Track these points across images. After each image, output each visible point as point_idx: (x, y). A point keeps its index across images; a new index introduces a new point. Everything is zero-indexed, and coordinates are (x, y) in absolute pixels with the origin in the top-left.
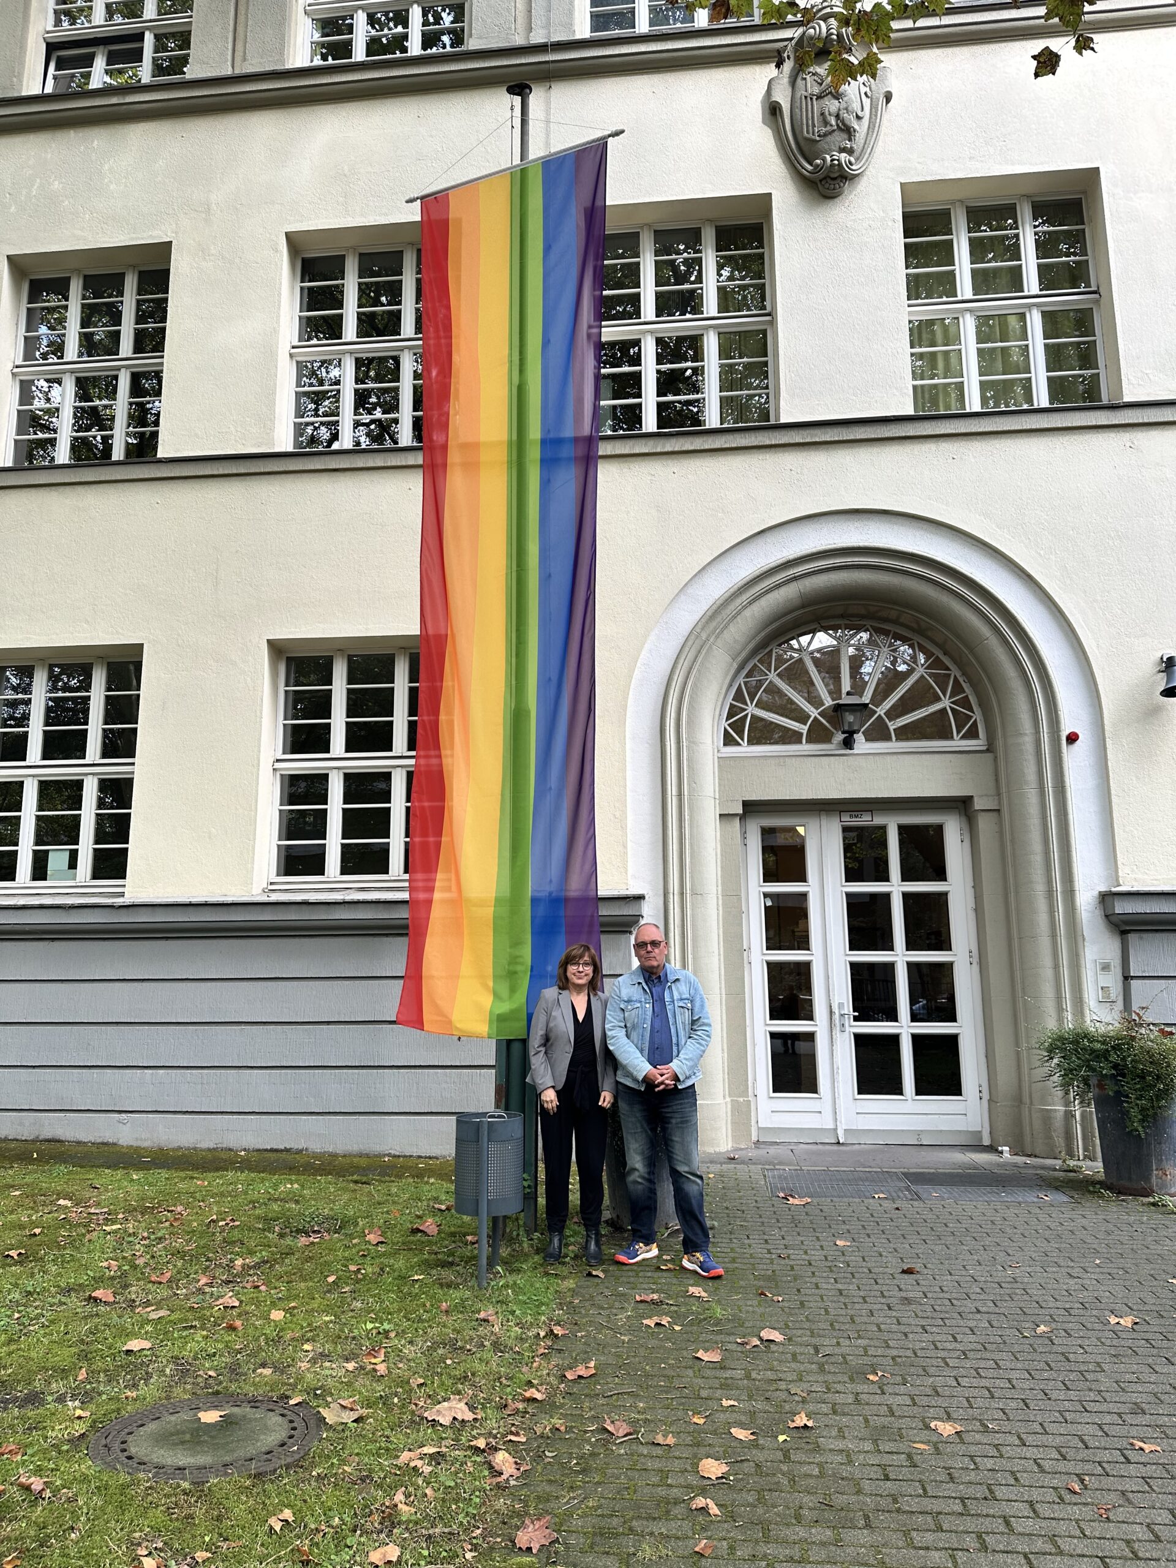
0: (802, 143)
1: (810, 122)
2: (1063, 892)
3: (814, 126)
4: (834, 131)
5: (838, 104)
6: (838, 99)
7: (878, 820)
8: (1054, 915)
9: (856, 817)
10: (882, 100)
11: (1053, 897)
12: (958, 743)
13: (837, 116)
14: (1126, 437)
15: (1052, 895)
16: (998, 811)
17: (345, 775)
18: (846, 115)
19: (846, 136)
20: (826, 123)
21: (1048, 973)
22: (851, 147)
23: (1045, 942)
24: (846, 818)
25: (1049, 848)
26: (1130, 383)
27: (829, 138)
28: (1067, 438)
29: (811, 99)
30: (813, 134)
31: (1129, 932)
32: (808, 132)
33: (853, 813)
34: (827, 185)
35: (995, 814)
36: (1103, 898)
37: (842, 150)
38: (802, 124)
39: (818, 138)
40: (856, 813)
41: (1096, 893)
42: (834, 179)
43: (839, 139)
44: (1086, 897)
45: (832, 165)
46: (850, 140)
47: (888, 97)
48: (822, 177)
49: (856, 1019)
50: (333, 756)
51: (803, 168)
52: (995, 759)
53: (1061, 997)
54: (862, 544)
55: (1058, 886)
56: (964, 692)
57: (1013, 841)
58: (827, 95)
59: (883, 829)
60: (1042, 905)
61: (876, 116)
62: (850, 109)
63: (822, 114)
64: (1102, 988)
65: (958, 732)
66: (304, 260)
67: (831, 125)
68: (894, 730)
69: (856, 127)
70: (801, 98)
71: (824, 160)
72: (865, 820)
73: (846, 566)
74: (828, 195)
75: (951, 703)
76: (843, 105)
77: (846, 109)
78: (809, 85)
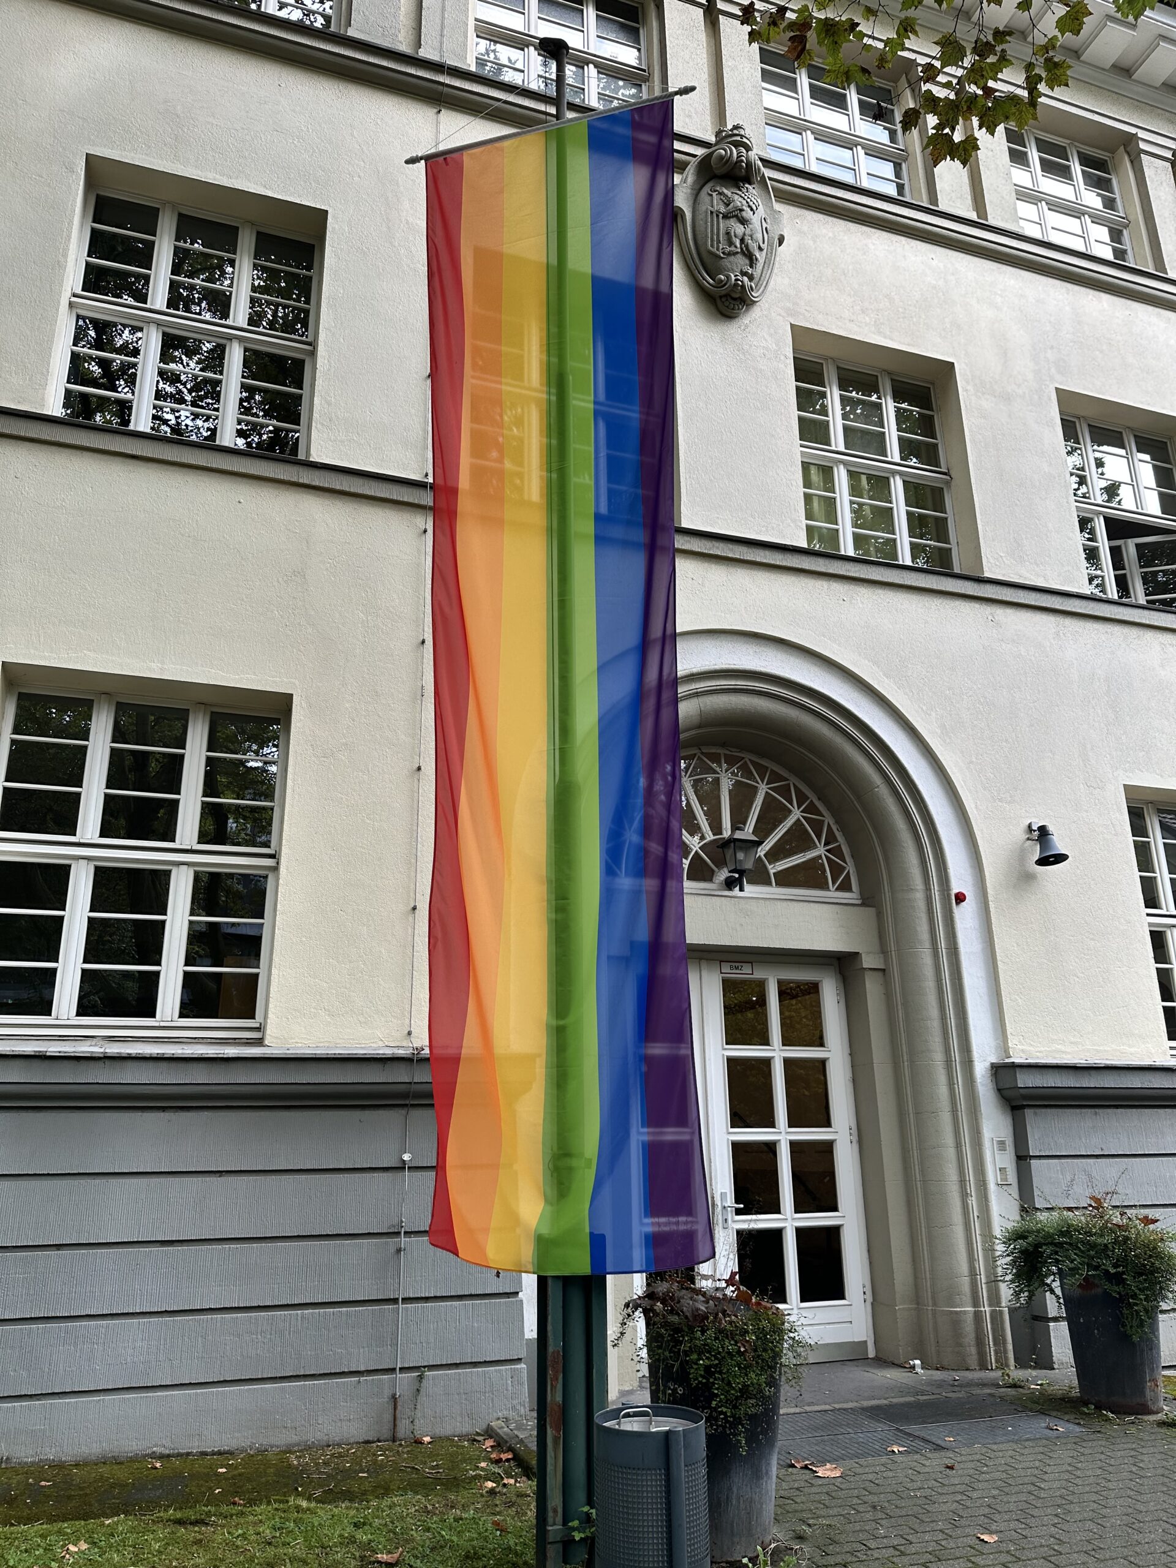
0: (704, 255)
1: (715, 237)
2: (961, 1062)
3: (719, 242)
4: (737, 253)
5: (743, 229)
6: (743, 224)
7: (758, 974)
8: (954, 1088)
9: (737, 968)
10: (776, 242)
11: (952, 1068)
12: (832, 894)
13: (742, 241)
14: (987, 610)
15: (951, 1065)
16: (883, 970)
17: (97, 869)
18: (750, 241)
19: (747, 262)
20: (731, 243)
21: (951, 1153)
22: (752, 274)
23: (946, 1117)
24: (726, 968)
25: (945, 1014)
26: (988, 562)
27: (732, 258)
28: (940, 601)
29: (717, 216)
30: (718, 249)
31: (1023, 1107)
32: (712, 246)
33: (734, 964)
34: (727, 303)
35: (880, 974)
36: (996, 1071)
37: (744, 274)
38: (706, 236)
39: (722, 255)
40: (737, 964)
41: (988, 1064)
42: (735, 299)
43: (741, 262)
44: (981, 1069)
45: (736, 285)
46: (751, 267)
47: (781, 240)
48: (723, 293)
49: (738, 1212)
50: (82, 841)
51: (704, 279)
52: (880, 915)
53: (965, 1180)
54: (763, 670)
55: (957, 1056)
56: (837, 841)
57: (906, 1004)
58: (733, 217)
59: (761, 985)
60: (941, 1078)
61: (771, 253)
62: (754, 237)
63: (728, 234)
64: (1000, 1169)
65: (834, 883)
66: (98, 197)
67: (736, 247)
68: (774, 874)
69: (758, 256)
70: (707, 212)
71: (728, 277)
72: (746, 973)
73: (747, 690)
74: (725, 312)
75: (827, 851)
76: (748, 232)
77: (751, 236)
78: (715, 202)
